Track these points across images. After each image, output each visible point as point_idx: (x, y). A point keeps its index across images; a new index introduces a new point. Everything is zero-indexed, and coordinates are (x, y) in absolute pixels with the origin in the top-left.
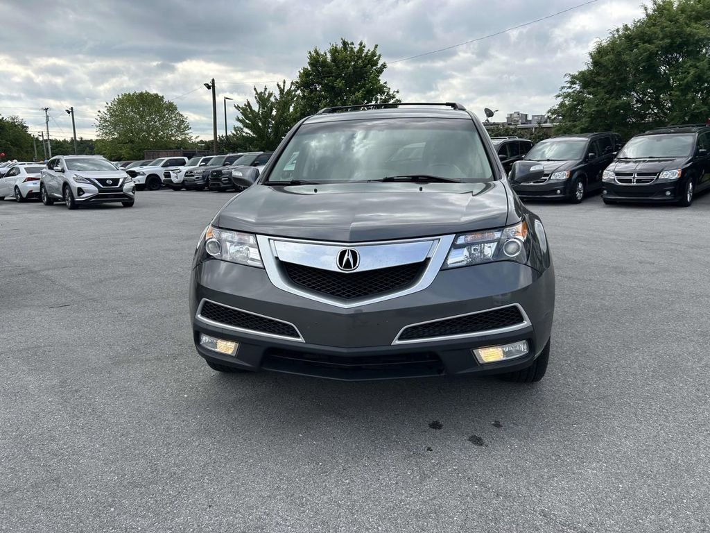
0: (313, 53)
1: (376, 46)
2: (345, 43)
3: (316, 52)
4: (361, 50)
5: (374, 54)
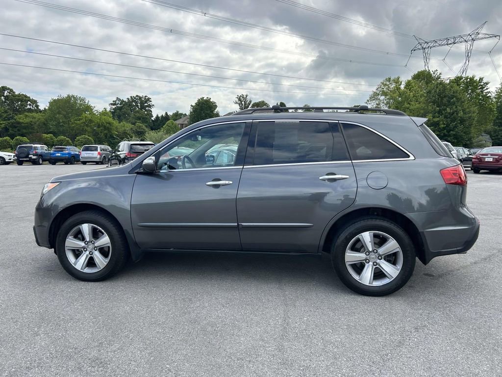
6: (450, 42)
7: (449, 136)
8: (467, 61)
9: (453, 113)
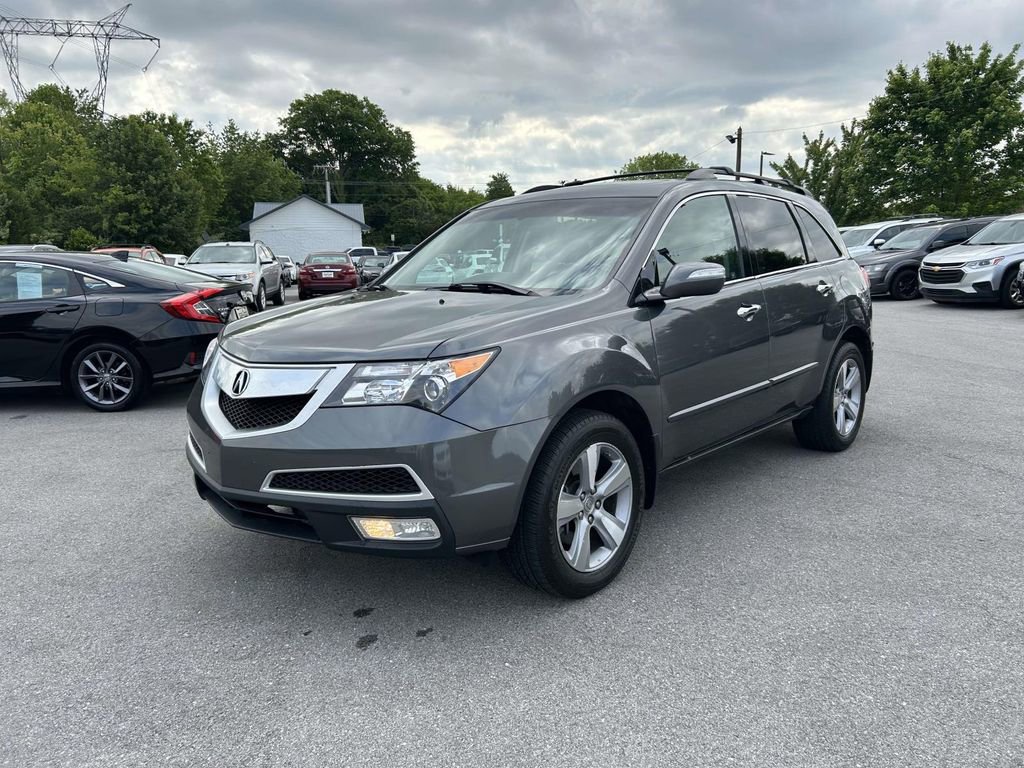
0: (895, 72)
1: (1016, 48)
2: (953, 50)
3: (901, 70)
4: (984, 58)
5: (1009, 61)
6: (59, 30)
7: (160, 232)
8: (103, 79)
9: (163, 185)
